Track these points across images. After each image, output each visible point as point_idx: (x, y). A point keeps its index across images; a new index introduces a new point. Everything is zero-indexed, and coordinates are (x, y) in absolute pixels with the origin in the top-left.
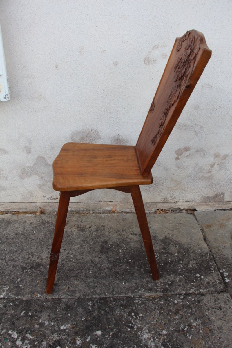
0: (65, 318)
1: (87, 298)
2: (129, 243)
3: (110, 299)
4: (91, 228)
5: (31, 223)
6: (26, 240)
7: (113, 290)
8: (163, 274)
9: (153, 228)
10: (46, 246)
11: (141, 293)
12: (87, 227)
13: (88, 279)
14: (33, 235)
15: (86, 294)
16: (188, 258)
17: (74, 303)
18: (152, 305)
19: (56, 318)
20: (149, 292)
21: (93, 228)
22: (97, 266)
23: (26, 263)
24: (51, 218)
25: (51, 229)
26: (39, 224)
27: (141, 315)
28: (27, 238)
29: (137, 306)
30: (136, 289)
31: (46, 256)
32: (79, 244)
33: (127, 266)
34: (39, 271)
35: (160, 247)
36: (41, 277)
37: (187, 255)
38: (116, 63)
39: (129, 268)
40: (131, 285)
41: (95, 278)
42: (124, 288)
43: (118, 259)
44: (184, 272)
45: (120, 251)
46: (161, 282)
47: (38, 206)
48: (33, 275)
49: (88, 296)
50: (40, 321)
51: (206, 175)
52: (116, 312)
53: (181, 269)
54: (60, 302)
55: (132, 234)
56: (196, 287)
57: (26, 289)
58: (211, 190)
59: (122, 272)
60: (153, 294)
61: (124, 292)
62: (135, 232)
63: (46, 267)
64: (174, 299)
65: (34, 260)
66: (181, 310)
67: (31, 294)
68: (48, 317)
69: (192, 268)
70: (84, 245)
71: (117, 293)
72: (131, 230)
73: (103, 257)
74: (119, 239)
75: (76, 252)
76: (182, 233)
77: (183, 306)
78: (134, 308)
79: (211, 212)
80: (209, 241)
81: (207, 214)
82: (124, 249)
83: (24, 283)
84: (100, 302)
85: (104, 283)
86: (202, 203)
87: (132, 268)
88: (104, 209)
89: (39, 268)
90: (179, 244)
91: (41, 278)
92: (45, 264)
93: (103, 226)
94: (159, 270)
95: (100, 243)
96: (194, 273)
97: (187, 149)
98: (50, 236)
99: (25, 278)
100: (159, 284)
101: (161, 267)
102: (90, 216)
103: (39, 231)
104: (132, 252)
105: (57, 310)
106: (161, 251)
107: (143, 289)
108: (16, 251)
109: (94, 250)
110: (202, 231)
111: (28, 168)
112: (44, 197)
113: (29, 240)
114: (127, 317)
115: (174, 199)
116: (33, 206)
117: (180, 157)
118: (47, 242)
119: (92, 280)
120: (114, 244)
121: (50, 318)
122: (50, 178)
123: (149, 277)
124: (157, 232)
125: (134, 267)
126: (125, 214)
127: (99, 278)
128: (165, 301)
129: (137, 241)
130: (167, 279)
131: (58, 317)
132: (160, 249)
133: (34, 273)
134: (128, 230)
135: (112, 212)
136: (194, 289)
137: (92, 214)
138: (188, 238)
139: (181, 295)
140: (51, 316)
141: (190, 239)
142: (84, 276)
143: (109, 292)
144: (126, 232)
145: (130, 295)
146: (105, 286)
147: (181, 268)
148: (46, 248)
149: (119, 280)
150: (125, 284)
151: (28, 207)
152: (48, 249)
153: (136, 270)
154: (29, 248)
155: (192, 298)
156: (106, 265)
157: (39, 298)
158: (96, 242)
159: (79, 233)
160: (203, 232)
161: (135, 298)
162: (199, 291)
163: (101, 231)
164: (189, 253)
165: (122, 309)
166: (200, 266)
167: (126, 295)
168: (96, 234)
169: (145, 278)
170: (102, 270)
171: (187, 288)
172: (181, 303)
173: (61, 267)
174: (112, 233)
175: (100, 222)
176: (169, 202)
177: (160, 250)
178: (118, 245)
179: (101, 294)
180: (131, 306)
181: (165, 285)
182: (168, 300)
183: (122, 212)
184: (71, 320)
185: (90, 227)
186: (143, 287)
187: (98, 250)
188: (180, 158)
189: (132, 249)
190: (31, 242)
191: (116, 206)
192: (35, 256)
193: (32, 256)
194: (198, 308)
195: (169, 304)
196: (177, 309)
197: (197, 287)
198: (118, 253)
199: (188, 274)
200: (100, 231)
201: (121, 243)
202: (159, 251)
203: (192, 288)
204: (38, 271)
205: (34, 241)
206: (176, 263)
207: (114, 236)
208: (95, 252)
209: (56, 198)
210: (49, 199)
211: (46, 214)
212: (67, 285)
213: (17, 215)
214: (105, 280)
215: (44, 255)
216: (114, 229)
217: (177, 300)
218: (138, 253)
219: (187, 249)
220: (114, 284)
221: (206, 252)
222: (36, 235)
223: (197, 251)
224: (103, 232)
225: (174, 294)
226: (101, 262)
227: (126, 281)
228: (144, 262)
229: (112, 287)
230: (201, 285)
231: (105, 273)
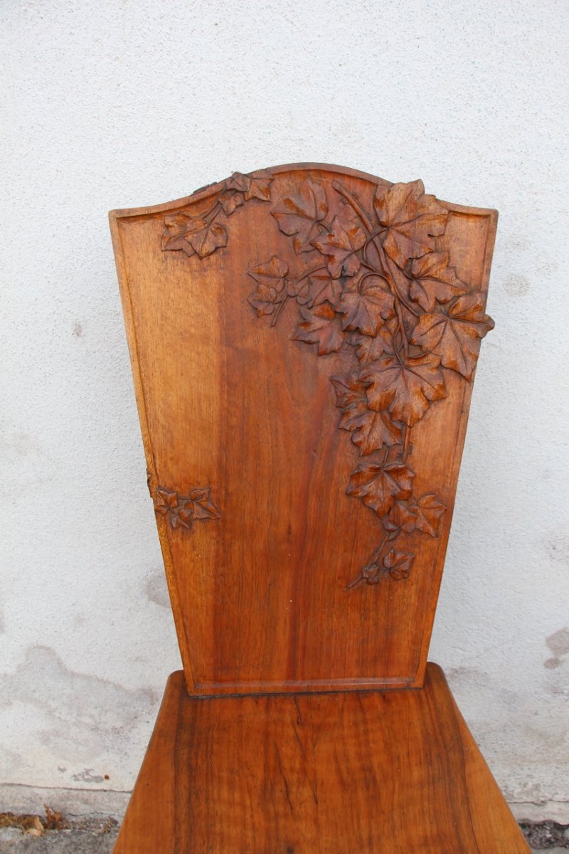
47: (41, 799)
112: (62, 770)
115: (535, 793)
116: (23, 797)
117: (562, 657)
122: (78, 715)
151: (7, 798)
176: (515, 803)
188: (564, 661)
209: (103, 776)
210: (80, 778)
211: (68, 831)
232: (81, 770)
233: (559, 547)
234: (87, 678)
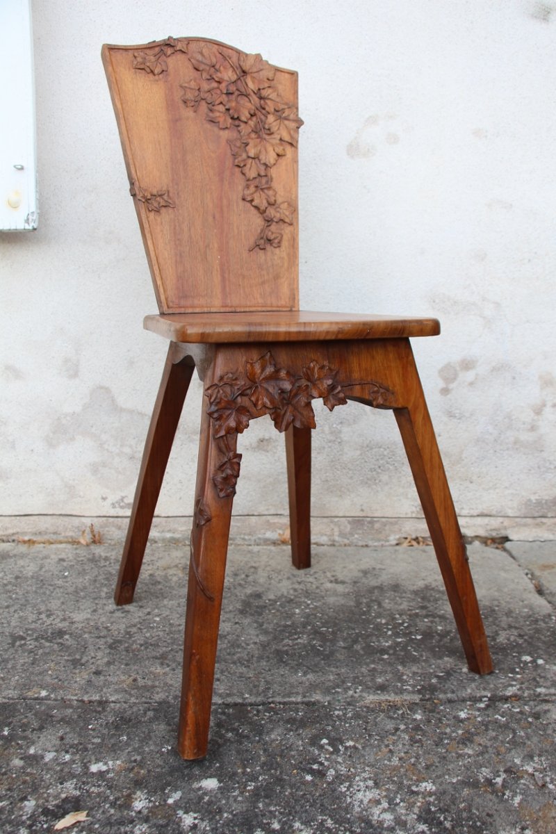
0: (110, 746)
2: (323, 597)
3: (255, 707)
5: (63, 560)
6: (41, 588)
7: (269, 688)
8: (422, 656)
9: (391, 571)
10: (92, 600)
11: (352, 696)
14: (61, 580)
16: (494, 625)
17: (145, 713)
18: (387, 721)
19: (81, 744)
20: (378, 694)
22: (226, 638)
23: (26, 629)
24: (115, 551)
25: (112, 571)
26: (82, 561)
27: (351, 743)
28: (44, 584)
29: (338, 723)
30: (338, 686)
31: (85, 617)
33: (314, 639)
34: (58, 644)
35: (411, 604)
36: (62, 656)
37: (491, 620)
39: (319, 643)
40: (323, 679)
42: (300, 683)
43: (290, 626)
46: (414, 673)
47: (85, 526)
48: (41, 651)
50: (32, 751)
51: (525, 437)
52: (273, 736)
54: (103, 709)
55: (331, 582)
56: (522, 683)
57: (11, 679)
58: (544, 479)
59: (297, 651)
60: (389, 698)
61: (300, 692)
62: (341, 578)
63: (81, 637)
64: (458, 709)
65: (51, 624)
66: (479, 733)
67: (22, 690)
68: (58, 742)
69: (506, 644)
71: (279, 694)
72: (329, 574)
73: (246, 621)
74: (295, 590)
77: (486, 726)
78: (330, 728)
79: (551, 542)
80: (551, 593)
81: (540, 548)
83: (10, 666)
84: (224, 713)
85: (242, 673)
86: (525, 520)
87: (328, 644)
88: (260, 536)
89: (61, 638)
91: (59, 658)
92: (79, 632)
93: (252, 567)
94: (409, 648)
95: (242, 597)
96: (514, 654)
97: (467, 365)
98: (106, 582)
99: (14, 656)
100: (408, 676)
101: (415, 641)
103: (79, 574)
104: (330, 614)
105: (90, 727)
106: (414, 612)
107: (360, 687)
108: (8, 607)
110: (529, 576)
111: (68, 418)
113: (47, 589)
114: (304, 748)
116: (72, 526)
117: (451, 386)
118: (94, 592)
120: (279, 599)
121: (64, 744)
123: (378, 663)
124: (403, 578)
125: (333, 641)
126: (314, 546)
128: (427, 713)
129: (346, 595)
130: (433, 666)
131: (89, 744)
132: (410, 608)
133: (42, 647)
134: (322, 575)
135: (279, 542)
136: (518, 687)
138: (490, 589)
139: (476, 700)
140: (66, 741)
141: (496, 592)
143: (254, 691)
144: (316, 578)
145: (317, 698)
146: (244, 679)
148: (89, 602)
149: (288, 668)
150: (305, 675)
151: (61, 528)
152: (94, 605)
153: (340, 647)
154: (43, 601)
155: (513, 707)
156: (252, 638)
157: (42, 699)
158: (229, 594)
160: (531, 579)
161: (333, 706)
162: (535, 691)
163: (247, 576)
164: (495, 615)
165: (291, 730)
166: (530, 640)
167: (306, 700)
168: (232, 580)
169: (367, 664)
170: (239, 646)
171: (495, 686)
172: (479, 719)
173: (123, 639)
174: (277, 581)
175: (246, 559)
177: (409, 610)
178: (292, 600)
179: (228, 695)
180: (321, 724)
181: (427, 679)
182: (437, 710)
184: (127, 751)
186: (361, 683)
188: (452, 389)
189: (330, 609)
190: (52, 592)
192: (55, 617)
193: (48, 616)
194: (534, 731)
195: (440, 720)
196: (467, 732)
197: (526, 684)
198: (290, 616)
199: (496, 656)
200: (243, 576)
201: (300, 597)
202: (409, 612)
203: (512, 686)
204: (56, 645)
205: (61, 590)
207: (281, 585)
210: (117, 506)
211: (106, 545)
212: (132, 674)
213: (29, 546)
214: (245, 667)
215: (82, 615)
216: (282, 573)
217: (466, 711)
218: (347, 614)
219: (490, 607)
220: (272, 675)
221: (544, 614)
222: (69, 579)
223: (520, 612)
224: (250, 579)
225: (456, 699)
226: (238, 630)
227: (310, 669)
228: (363, 632)
229: (265, 681)
230: (538, 679)
231: (249, 652)
232: (118, 497)
233: (437, 301)
234: (131, 412)
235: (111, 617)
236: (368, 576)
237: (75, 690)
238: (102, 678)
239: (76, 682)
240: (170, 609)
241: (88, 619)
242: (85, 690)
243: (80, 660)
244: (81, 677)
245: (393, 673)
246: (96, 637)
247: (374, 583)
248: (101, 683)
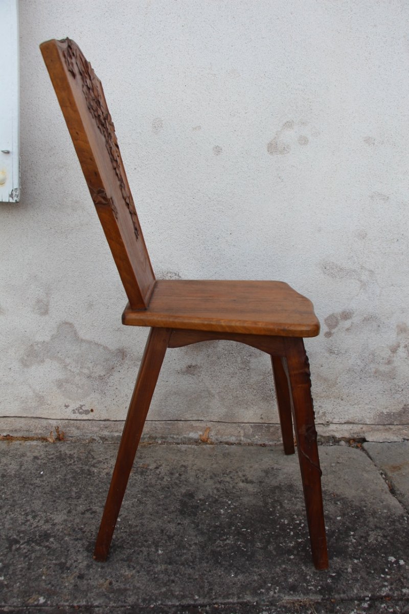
1: (152, 606)
2: (240, 497)
3: (204, 608)
4: (159, 470)
5: (36, 458)
6: (24, 487)
7: (211, 589)
9: (285, 471)
10: (65, 500)
11: (273, 597)
12: (150, 467)
13: (154, 565)
14: (38, 479)
15: (151, 596)
16: (365, 525)
20: (291, 594)
21: (163, 470)
22: (174, 540)
23: (18, 532)
24: (77, 449)
25: (77, 469)
26: (52, 458)
28: (26, 483)
30: (261, 587)
31: (63, 519)
32: (135, 498)
33: (238, 539)
34: (46, 547)
35: (304, 504)
36: (50, 560)
37: (362, 520)
38: (218, 150)
39: (243, 544)
40: (250, 580)
41: (170, 563)
42: (234, 584)
43: (219, 526)
44: (361, 553)
45: (222, 511)
46: (315, 574)
47: (52, 427)
48: (33, 555)
49: (156, 601)
51: (383, 368)
53: (354, 547)
54: (91, 613)
55: (243, 482)
56: (392, 584)
57: (13, 586)
58: (394, 398)
59: (228, 552)
60: (300, 599)
61: (236, 593)
62: (250, 478)
63: (63, 539)
64: (349, 609)
65: (37, 526)
67: (23, 597)
69: (375, 544)
70: (144, 499)
71: (220, 595)
72: (240, 474)
73: (186, 522)
74: (218, 490)
75: (128, 513)
76: (344, 479)
79: (396, 443)
80: (401, 494)
81: (389, 448)
82: (228, 508)
83: (11, 572)
85: (189, 574)
86: (378, 426)
87: (249, 545)
88: (185, 436)
89: (48, 541)
90: (342, 499)
91: (49, 562)
92: (61, 534)
93: (182, 466)
94: (308, 548)
95: (180, 497)
96: (382, 555)
97: (346, 316)
98: (74, 481)
99: (13, 562)
102: (157, 448)
103: (52, 472)
104: (247, 515)
107: (278, 588)
109: (166, 509)
110: (384, 476)
111: (39, 345)
112: (67, 406)
113: (28, 488)
115: (323, 418)
116: (41, 426)
117: (333, 331)
118: (66, 492)
119: (163, 567)
120: (207, 499)
122: (81, 368)
123: (287, 563)
124: (295, 478)
125: (252, 542)
126: (227, 446)
127: (180, 563)
129: (255, 495)
132: (304, 509)
133: (33, 551)
134: (236, 475)
135: (200, 441)
136: (389, 587)
137: (160, 444)
138: (358, 489)
139: (362, 600)
141: (362, 491)
142: (145, 560)
143: (202, 593)
144: (231, 478)
145: (248, 599)
146: (192, 580)
147: (353, 544)
148: (64, 503)
149: (223, 569)
150: (236, 575)
151: (32, 427)
152: (68, 505)
153: (258, 548)
154: (27, 502)
155: (388, 607)
156: (193, 538)
157: (41, 605)
158: (169, 494)
159: (135, 477)
160: (385, 479)
161: (260, 606)
162: (402, 592)
163: (180, 475)
164: (364, 516)
166: (391, 541)
167: (240, 600)
168: (169, 479)
169: (280, 565)
170: (184, 547)
171: (373, 586)
174: (203, 479)
175: (177, 458)
178: (217, 500)
179: (184, 597)
181: (324, 579)
183: (221, 442)
185: (157, 468)
186: (277, 583)
187: (174, 510)
188: (334, 333)
189: (246, 509)
190: (34, 492)
191: (208, 431)
192: (39, 518)
193: (34, 517)
197: (395, 584)
198: (218, 516)
199: (370, 556)
200: (177, 475)
201: (222, 497)
202: (303, 513)
203: (385, 586)
204: (44, 549)
205: (40, 489)
206: (342, 534)
207: (206, 483)
208: (168, 512)
209: (90, 410)
210: (77, 411)
211: (68, 442)
212: (108, 578)
213: (9, 443)
214: (191, 568)
215: (60, 516)
216: (205, 472)
217: (355, 610)
218: (259, 515)
219: (360, 508)
220: (212, 576)
221: (398, 514)
222: (44, 479)
223: (381, 513)
224: (183, 477)
225: (347, 598)
226: (182, 531)
227: (239, 570)
228: (273, 533)
229: (208, 582)
230: (402, 580)
231: (192, 553)
232: (78, 406)
234: (89, 342)
235: (83, 518)
236: (269, 475)
237: (66, 595)
238: (85, 582)
239: (65, 587)
240: (127, 509)
241: (65, 521)
242: (74, 595)
243: (66, 563)
244: (69, 581)
245: (299, 573)
246: (75, 539)
247: (274, 483)
248: (85, 587)
